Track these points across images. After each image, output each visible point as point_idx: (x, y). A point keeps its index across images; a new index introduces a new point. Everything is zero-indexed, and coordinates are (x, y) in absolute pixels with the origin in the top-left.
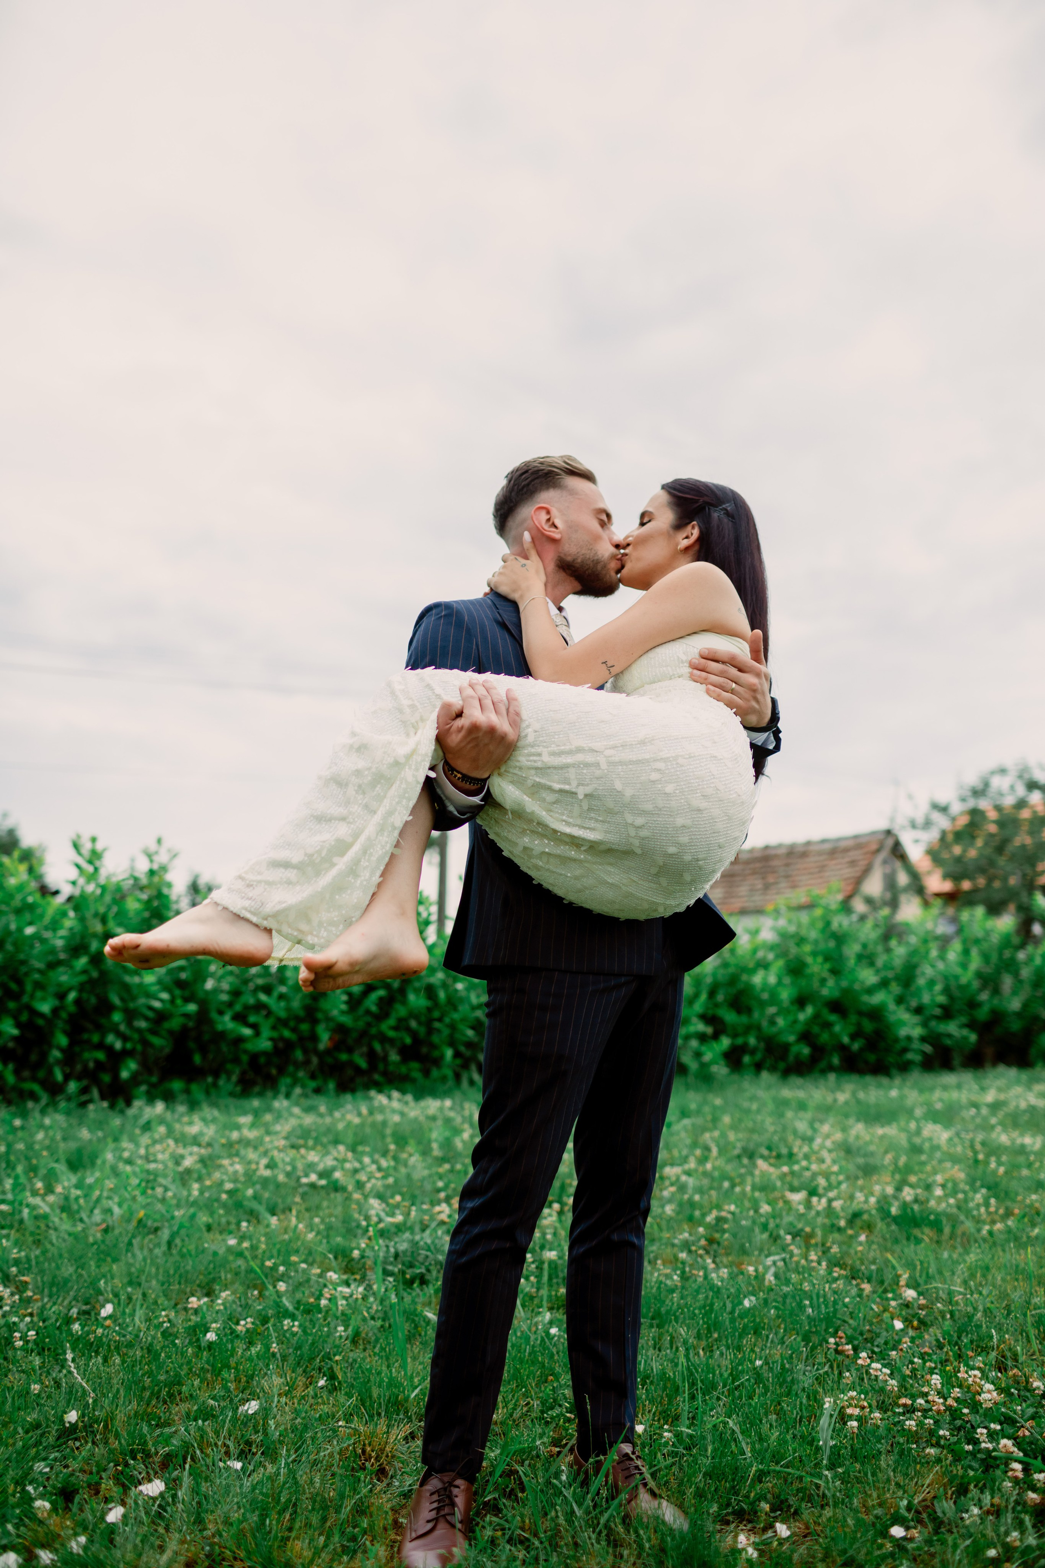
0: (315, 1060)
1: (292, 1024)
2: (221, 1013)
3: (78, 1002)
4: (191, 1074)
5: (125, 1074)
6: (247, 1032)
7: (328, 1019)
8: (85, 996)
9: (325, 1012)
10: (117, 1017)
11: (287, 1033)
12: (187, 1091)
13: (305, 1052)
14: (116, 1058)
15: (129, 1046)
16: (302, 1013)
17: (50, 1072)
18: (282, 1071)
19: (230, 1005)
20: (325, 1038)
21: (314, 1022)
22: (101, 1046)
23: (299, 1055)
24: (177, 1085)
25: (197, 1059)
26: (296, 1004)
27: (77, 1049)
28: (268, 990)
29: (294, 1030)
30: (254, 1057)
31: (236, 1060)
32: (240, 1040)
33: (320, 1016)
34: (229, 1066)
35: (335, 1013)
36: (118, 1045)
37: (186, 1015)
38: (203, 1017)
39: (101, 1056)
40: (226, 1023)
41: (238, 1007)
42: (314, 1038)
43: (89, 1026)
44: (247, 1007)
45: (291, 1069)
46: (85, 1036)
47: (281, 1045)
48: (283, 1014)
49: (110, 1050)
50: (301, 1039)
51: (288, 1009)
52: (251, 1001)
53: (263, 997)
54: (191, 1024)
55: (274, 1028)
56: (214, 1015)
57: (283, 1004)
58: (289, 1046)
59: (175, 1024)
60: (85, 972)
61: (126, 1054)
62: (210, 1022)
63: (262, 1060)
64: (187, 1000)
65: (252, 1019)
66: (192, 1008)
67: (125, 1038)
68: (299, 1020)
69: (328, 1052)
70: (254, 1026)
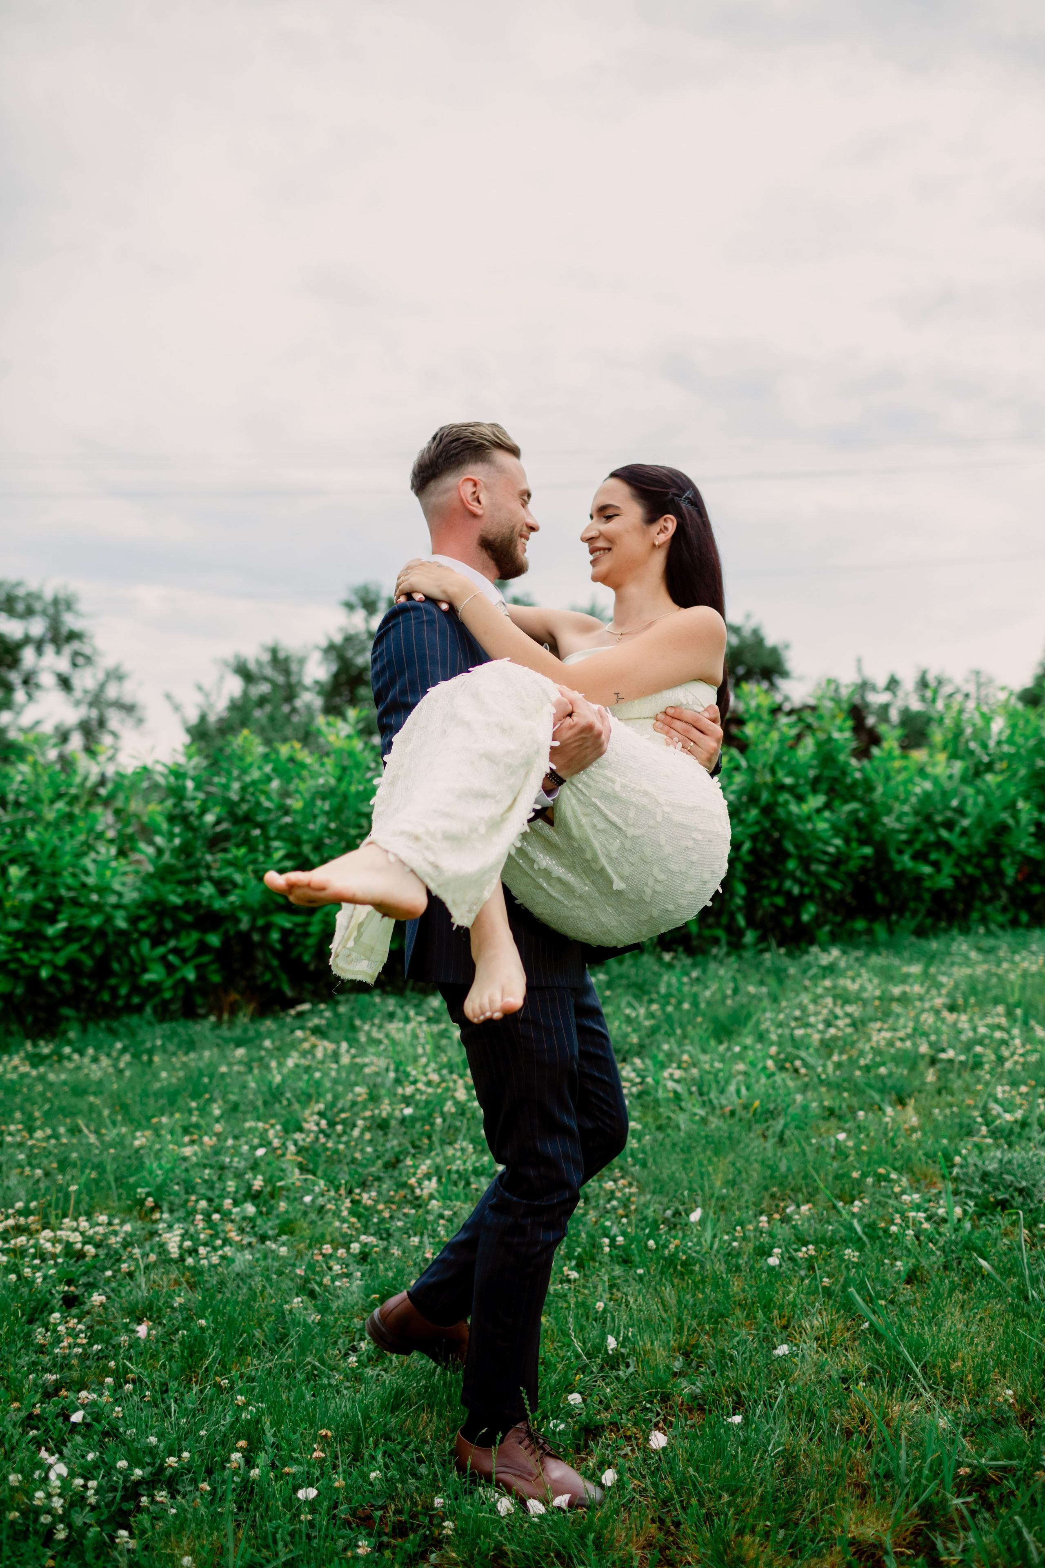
0: (1004, 895)
1: (975, 860)
2: (900, 852)
3: (752, 851)
4: (873, 913)
5: (805, 917)
6: (927, 869)
7: (1014, 852)
8: (759, 845)
9: (1010, 847)
10: (791, 865)
11: (970, 869)
12: (870, 931)
13: (992, 886)
14: (795, 904)
15: (807, 890)
16: (984, 850)
17: (732, 917)
18: (969, 907)
19: (909, 843)
20: (1010, 871)
21: (1000, 856)
22: (779, 892)
23: (985, 889)
24: (860, 924)
25: (879, 898)
26: (977, 840)
27: (757, 895)
28: (949, 825)
29: (978, 866)
30: (938, 895)
31: (919, 898)
32: (919, 879)
33: (1004, 850)
34: (912, 905)
35: (1022, 846)
36: (796, 890)
37: (865, 858)
38: (881, 856)
39: (780, 901)
40: (906, 861)
41: (918, 846)
42: (1000, 873)
43: (767, 872)
44: (927, 845)
45: (978, 904)
46: (765, 882)
47: (965, 881)
48: (964, 851)
49: (788, 894)
50: (986, 875)
51: (969, 846)
52: (932, 838)
53: (944, 833)
54: (870, 865)
55: (956, 865)
56: (893, 855)
57: (964, 841)
58: (974, 882)
59: (853, 865)
60: (757, 823)
61: (803, 899)
62: (890, 863)
63: (948, 896)
64: (863, 843)
65: (933, 856)
66: (868, 851)
67: (802, 884)
68: (982, 856)
69: (1017, 883)
70: (936, 865)
